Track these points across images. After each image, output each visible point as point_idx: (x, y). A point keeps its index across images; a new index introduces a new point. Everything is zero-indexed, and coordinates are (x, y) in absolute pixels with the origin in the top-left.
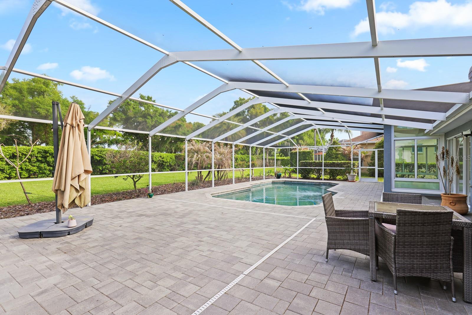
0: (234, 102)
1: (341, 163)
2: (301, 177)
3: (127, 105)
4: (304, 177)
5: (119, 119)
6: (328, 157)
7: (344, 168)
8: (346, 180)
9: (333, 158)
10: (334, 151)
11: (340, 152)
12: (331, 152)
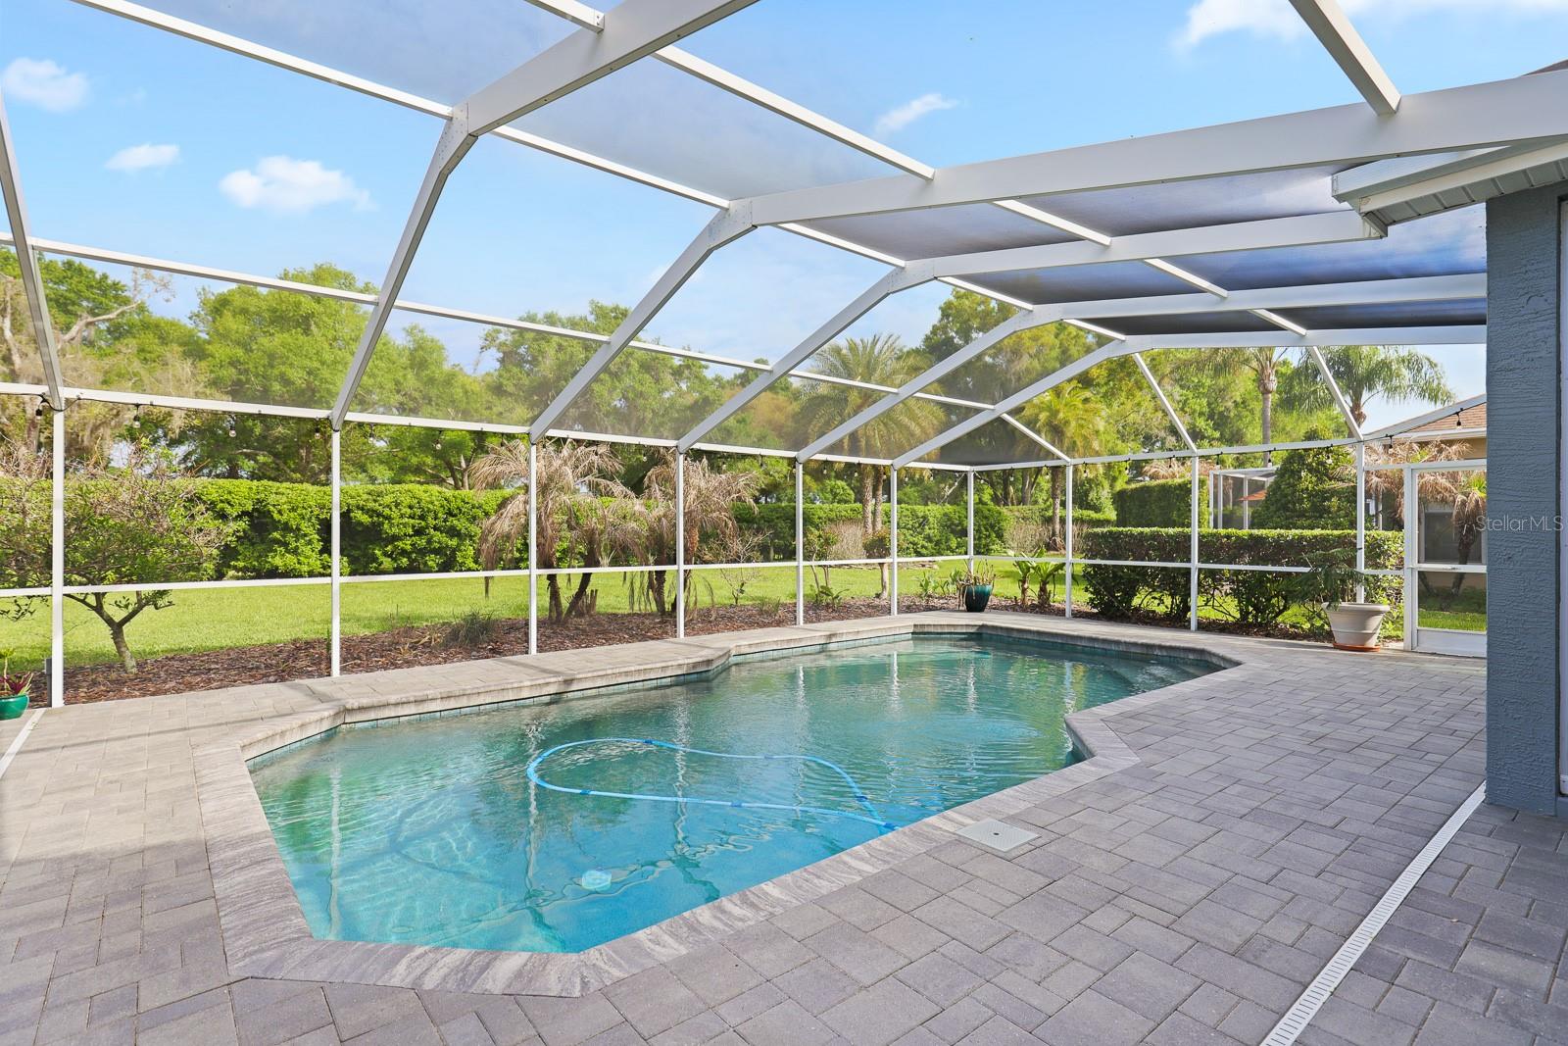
0: (940, 308)
1: (1301, 538)
2: (1088, 609)
3: (537, 340)
4: (1111, 611)
5: (510, 389)
6: (1272, 508)
7: (1306, 570)
8: (1321, 635)
9: (1302, 514)
10: (1307, 480)
11: (1339, 485)
12: (1289, 485)
